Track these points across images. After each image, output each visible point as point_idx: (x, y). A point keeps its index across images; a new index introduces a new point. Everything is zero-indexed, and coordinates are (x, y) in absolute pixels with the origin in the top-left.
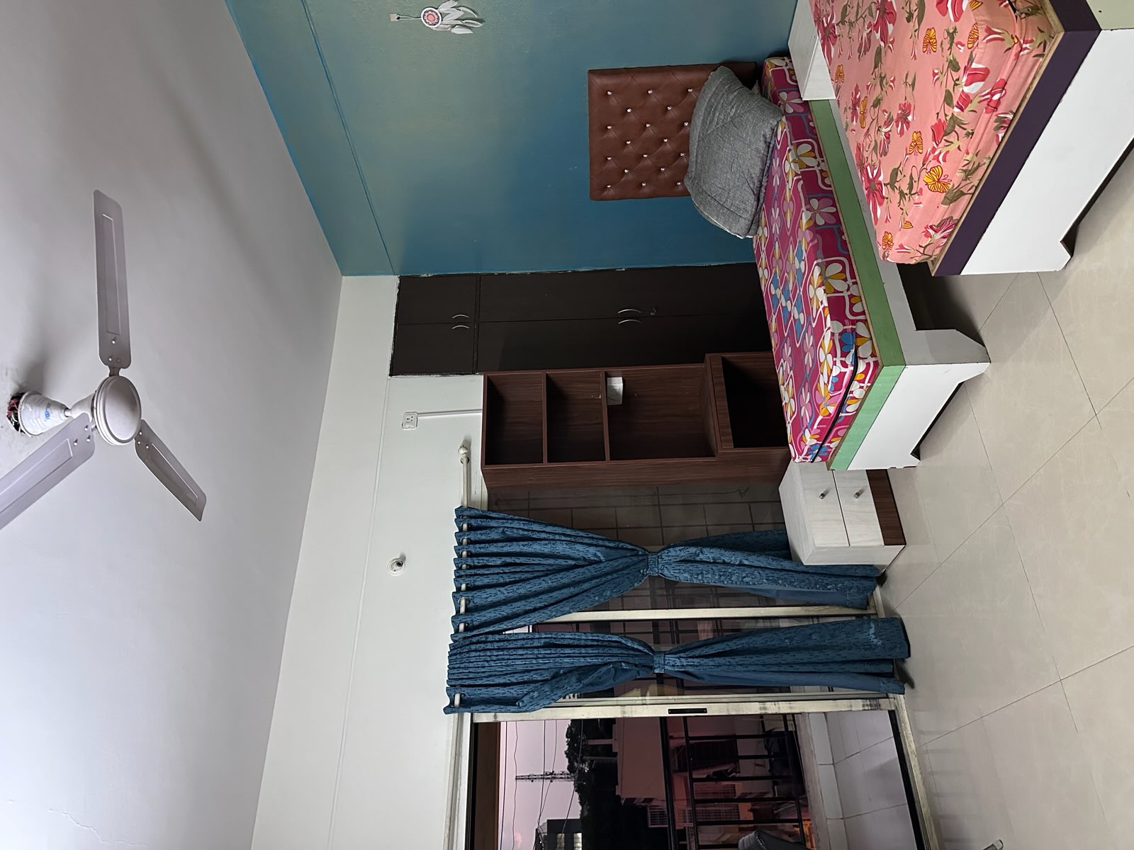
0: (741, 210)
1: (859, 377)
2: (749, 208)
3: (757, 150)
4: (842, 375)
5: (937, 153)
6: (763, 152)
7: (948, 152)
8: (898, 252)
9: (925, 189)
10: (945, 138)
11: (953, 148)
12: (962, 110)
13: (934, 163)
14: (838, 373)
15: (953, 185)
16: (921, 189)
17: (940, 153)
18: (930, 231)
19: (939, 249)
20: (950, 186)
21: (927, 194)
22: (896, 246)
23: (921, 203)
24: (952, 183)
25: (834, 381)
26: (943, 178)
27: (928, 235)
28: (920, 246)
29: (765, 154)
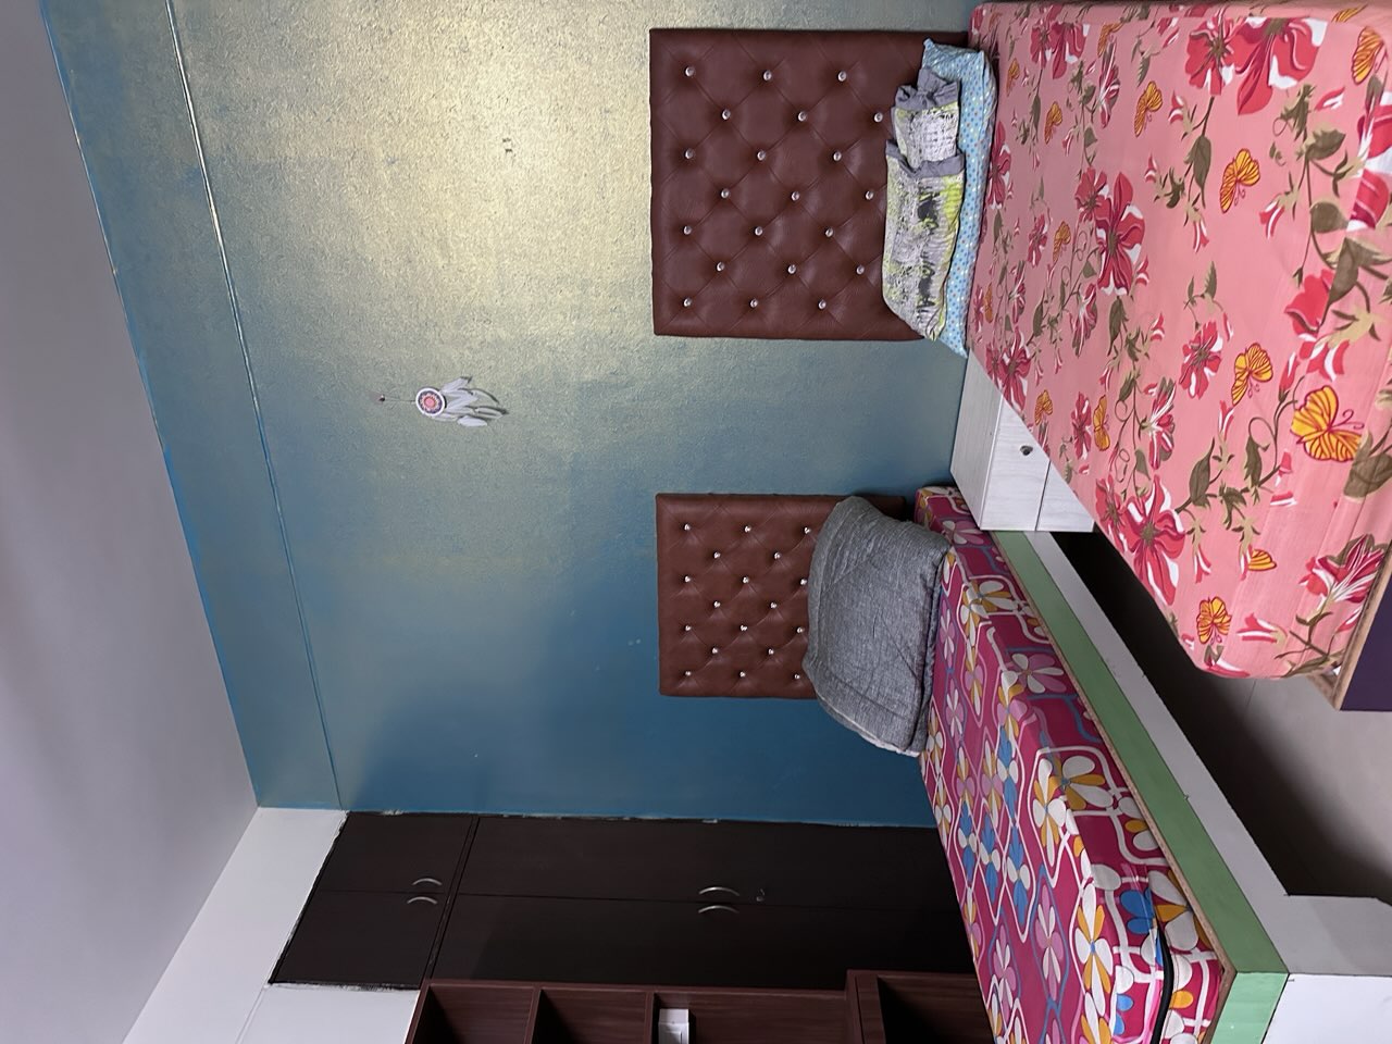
0: (894, 703)
1: (1181, 999)
2: (908, 700)
3: (913, 601)
4: (1138, 991)
5: (1316, 352)
7: (1345, 345)
8: (1245, 638)
9: (1298, 454)
10: (1334, 306)
11: (1357, 333)
12: (1371, 223)
13: (1311, 381)
14: (1129, 986)
15: (1371, 440)
16: (1287, 458)
17: (1326, 350)
18: (1322, 574)
19: (1344, 635)
20: (1363, 441)
21: (1304, 466)
22: (1238, 622)
23: (1290, 495)
24: (1365, 433)
25: (1122, 1009)
26: (1339, 419)
27: (1317, 587)
28: (1301, 621)
29: (927, 607)
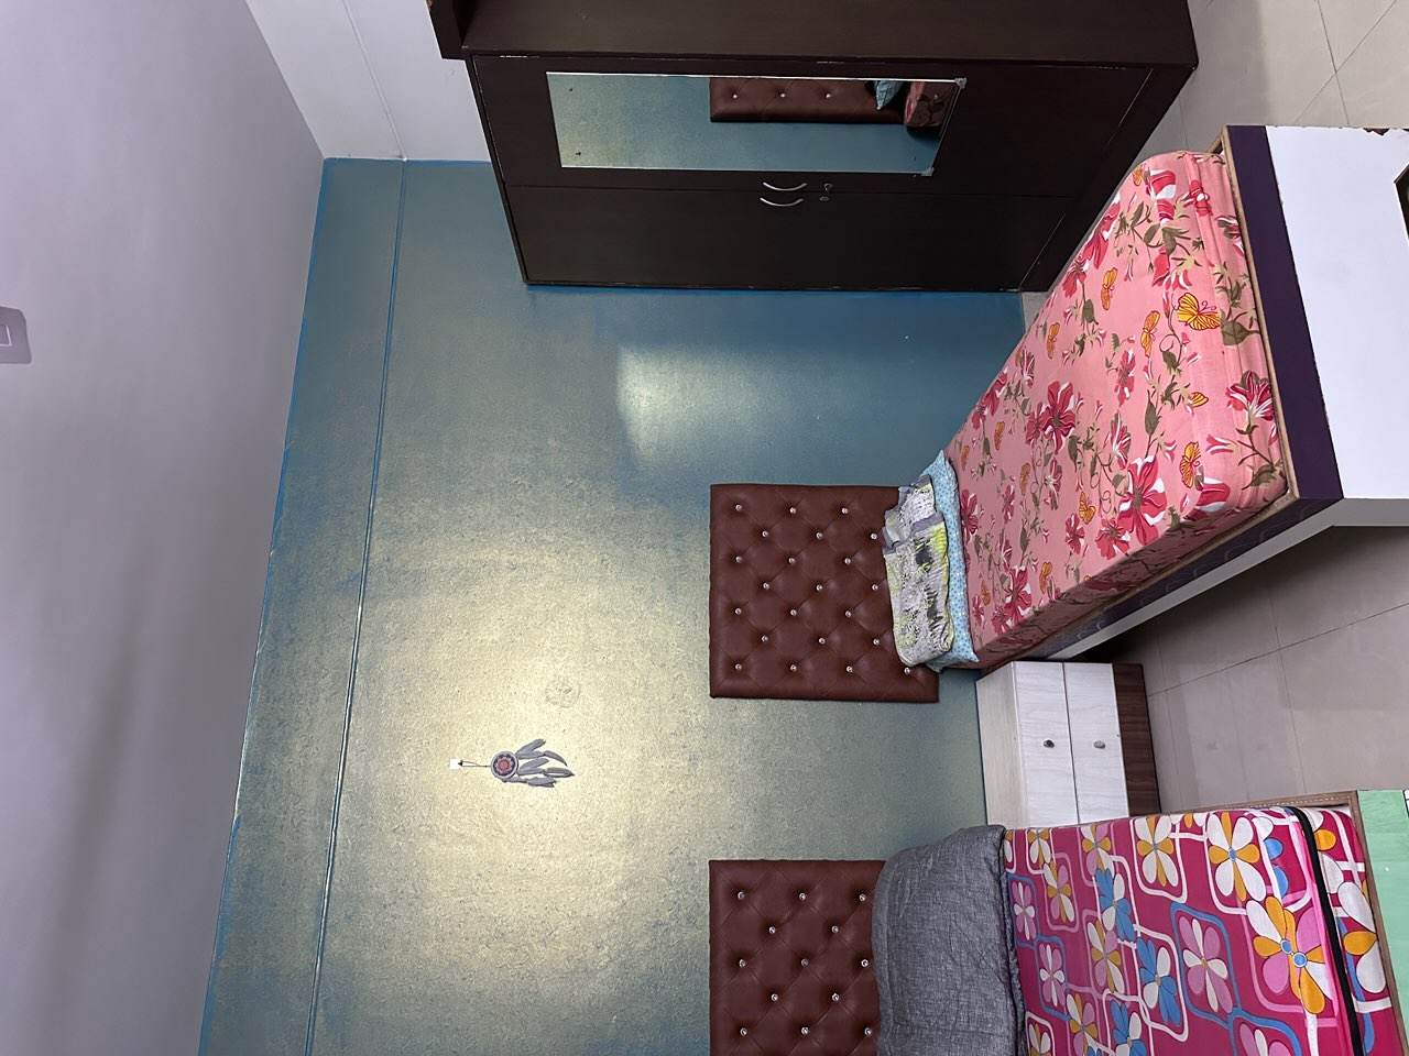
0: (987, 1022)
1: (1325, 840)
2: (1002, 1015)
3: (984, 891)
4: (1280, 834)
5: (1173, 280)
6: (992, 893)
7: (1186, 272)
8: (1213, 453)
9: (1189, 330)
10: (1171, 256)
11: (1189, 265)
12: (1171, 218)
13: (1178, 293)
14: (1271, 829)
15: (1223, 313)
16: (1184, 335)
17: (1177, 277)
18: (1237, 396)
19: (1274, 445)
20: (1219, 315)
21: (1196, 337)
22: (1203, 445)
23: (1196, 354)
24: (1218, 310)
26: (1201, 307)
27: (1239, 406)
28: (1241, 432)
29: (998, 896)
